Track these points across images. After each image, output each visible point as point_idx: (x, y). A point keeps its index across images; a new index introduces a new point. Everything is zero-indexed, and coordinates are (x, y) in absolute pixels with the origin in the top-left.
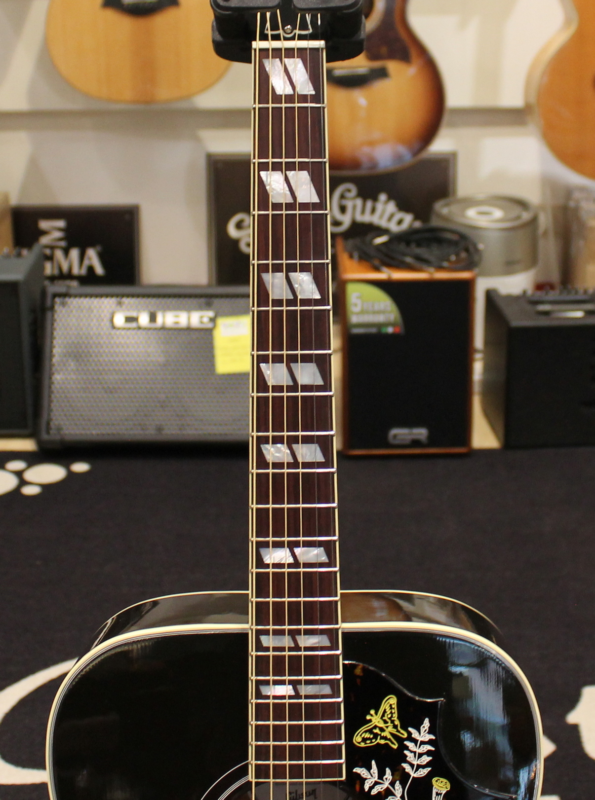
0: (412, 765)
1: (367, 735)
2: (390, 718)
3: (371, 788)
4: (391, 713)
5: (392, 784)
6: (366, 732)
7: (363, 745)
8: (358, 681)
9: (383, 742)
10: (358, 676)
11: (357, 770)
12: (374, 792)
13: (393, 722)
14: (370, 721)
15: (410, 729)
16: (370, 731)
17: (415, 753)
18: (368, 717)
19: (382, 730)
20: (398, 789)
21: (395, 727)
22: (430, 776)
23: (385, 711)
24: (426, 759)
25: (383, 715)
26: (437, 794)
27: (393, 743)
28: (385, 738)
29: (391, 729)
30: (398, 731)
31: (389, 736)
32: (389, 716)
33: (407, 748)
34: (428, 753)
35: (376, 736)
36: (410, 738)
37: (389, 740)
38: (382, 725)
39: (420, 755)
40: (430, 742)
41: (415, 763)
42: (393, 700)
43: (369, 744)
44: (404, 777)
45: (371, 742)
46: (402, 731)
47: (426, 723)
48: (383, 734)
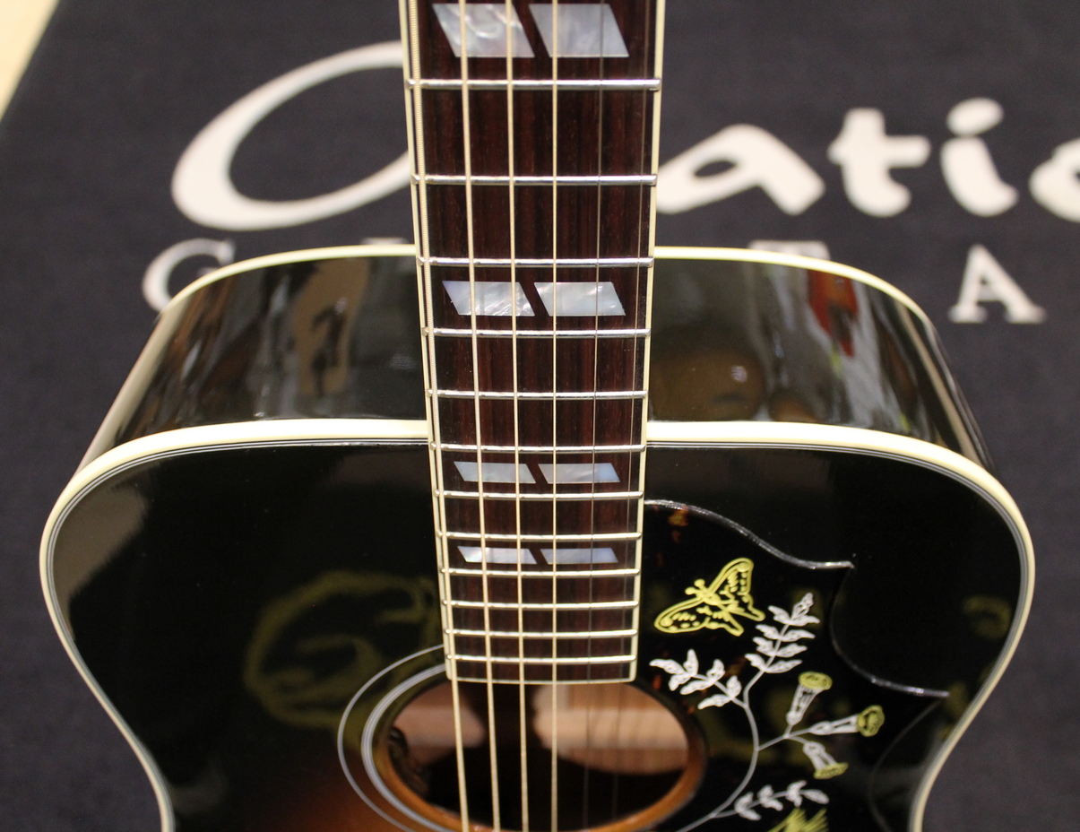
0: (765, 658)
1: (685, 617)
2: (734, 594)
3: (681, 686)
4: (739, 585)
5: (724, 680)
6: (682, 612)
7: (674, 630)
8: (675, 535)
9: (714, 626)
10: (677, 528)
11: (657, 663)
12: (686, 691)
13: (738, 598)
14: (693, 596)
15: (772, 609)
16: (692, 611)
17: (775, 642)
18: (689, 591)
19: (715, 609)
20: (734, 687)
21: (743, 605)
22: (796, 672)
23: (726, 582)
24: (795, 649)
25: (722, 587)
26: (805, 693)
27: (732, 626)
28: (721, 621)
29: (733, 607)
30: (747, 611)
31: (728, 618)
32: (733, 590)
33: (761, 634)
34: (800, 642)
35: (701, 618)
36: (770, 620)
37: (729, 624)
38: (716, 602)
39: (784, 644)
40: (807, 628)
41: (772, 654)
42: (745, 566)
43: (685, 628)
44: (746, 672)
45: (691, 626)
46: (755, 611)
47: (807, 601)
48: (716, 615)
